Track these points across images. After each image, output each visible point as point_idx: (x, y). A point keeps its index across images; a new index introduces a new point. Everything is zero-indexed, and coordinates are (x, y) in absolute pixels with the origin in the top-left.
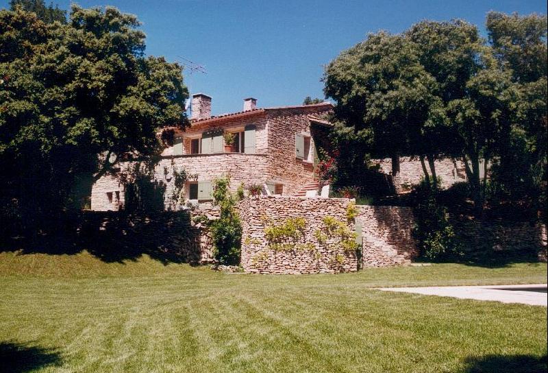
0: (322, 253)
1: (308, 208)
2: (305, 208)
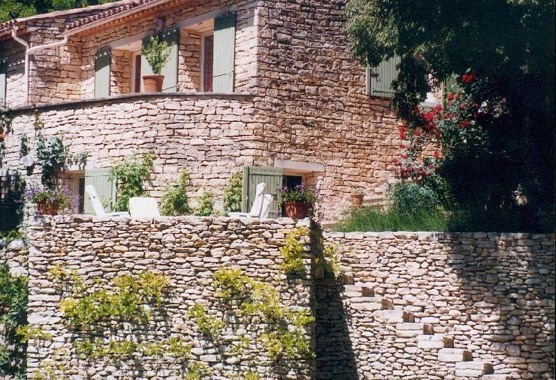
0: (211, 364)
1: (176, 247)
2: (169, 245)
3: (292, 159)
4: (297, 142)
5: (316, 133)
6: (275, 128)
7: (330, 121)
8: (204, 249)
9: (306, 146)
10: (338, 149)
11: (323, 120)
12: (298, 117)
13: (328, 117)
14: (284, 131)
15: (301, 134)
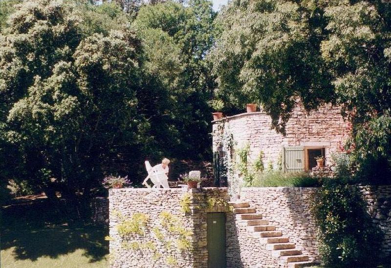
3: (311, 141)
4: (313, 132)
5: (324, 126)
6: (299, 126)
7: (332, 119)
8: (160, 203)
9: (318, 134)
10: (338, 133)
11: (328, 119)
12: (313, 120)
13: (331, 117)
14: (305, 128)
15: (315, 128)
